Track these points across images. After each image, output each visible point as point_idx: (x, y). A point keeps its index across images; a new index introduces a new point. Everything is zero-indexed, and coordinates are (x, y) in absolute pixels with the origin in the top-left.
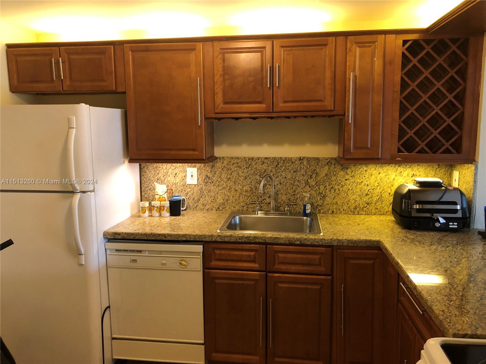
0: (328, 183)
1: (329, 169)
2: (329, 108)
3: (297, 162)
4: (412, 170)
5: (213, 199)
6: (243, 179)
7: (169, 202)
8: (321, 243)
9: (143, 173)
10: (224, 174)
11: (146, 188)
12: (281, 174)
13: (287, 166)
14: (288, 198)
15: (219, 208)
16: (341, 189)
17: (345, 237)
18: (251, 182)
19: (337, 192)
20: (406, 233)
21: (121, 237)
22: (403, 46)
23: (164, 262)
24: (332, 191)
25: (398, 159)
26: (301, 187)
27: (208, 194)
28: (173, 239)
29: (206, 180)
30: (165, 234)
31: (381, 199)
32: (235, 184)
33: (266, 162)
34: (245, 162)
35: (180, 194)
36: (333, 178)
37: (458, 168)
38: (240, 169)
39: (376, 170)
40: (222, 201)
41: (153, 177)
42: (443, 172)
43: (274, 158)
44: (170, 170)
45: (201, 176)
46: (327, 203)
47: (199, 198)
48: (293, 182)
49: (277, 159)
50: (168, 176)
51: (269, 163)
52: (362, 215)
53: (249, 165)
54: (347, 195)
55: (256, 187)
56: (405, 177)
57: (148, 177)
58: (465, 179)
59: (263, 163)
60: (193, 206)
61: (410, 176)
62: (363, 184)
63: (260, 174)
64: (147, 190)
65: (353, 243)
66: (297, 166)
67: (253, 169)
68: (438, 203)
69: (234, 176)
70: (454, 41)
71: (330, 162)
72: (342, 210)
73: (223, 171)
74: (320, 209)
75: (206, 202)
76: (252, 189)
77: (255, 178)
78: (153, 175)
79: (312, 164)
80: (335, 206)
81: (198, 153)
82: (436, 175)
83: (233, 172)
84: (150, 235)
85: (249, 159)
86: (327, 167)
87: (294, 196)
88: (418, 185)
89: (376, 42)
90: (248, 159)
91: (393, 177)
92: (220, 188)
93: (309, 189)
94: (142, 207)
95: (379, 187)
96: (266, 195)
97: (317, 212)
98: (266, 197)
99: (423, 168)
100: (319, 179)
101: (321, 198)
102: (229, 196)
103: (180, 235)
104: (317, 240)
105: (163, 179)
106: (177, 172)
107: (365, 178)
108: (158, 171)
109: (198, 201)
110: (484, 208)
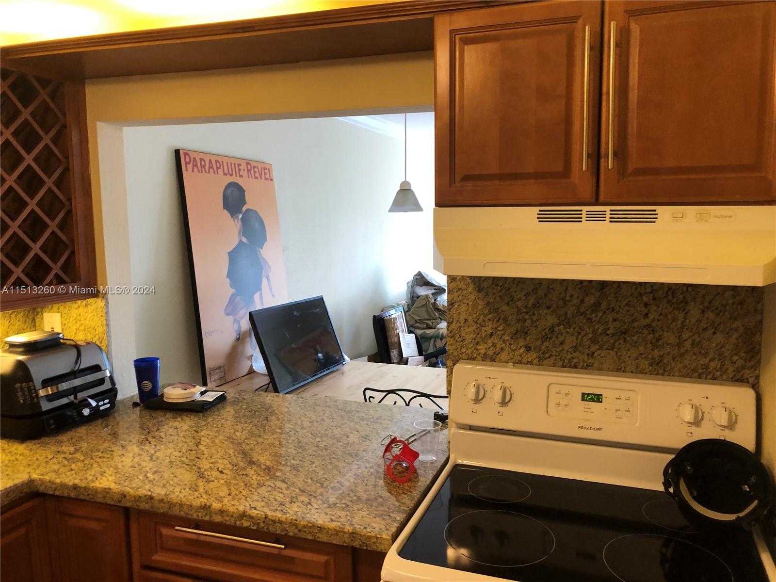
42: (21, 318)
58: (82, 324)
70: (44, 83)
110: (133, 363)
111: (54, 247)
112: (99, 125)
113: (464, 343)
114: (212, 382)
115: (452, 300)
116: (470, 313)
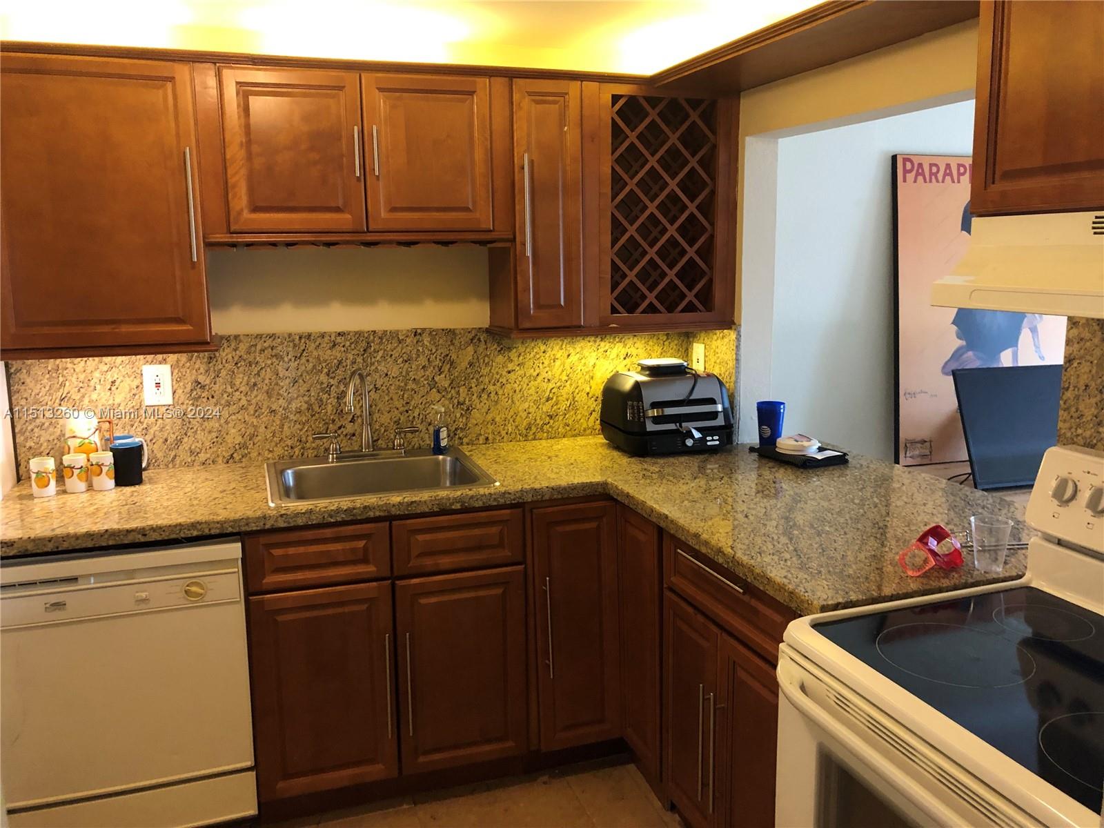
0: (474, 380)
1: (475, 352)
2: (484, 226)
3: (408, 341)
4: (625, 346)
5: (217, 437)
6: (290, 383)
7: (112, 453)
8: (502, 501)
9: (16, 387)
10: (241, 376)
11: (27, 424)
12: (376, 368)
13: (388, 349)
14: (395, 419)
15: (232, 456)
16: (500, 392)
17: (545, 484)
18: (308, 391)
19: (492, 398)
20: (641, 463)
21: (16, 551)
22: (613, 105)
23: (144, 596)
24: (484, 396)
25: (611, 326)
26: (420, 393)
27: (203, 427)
28: (166, 538)
29: (195, 393)
30: (144, 528)
31: (573, 406)
32: (268, 397)
33: (341, 343)
34: (291, 344)
35: (127, 431)
36: (485, 371)
37: (702, 338)
38: (280, 361)
39: (562, 349)
40: (239, 439)
41: (49, 393)
42: (675, 347)
43: (359, 334)
44: (97, 374)
45: (181, 384)
46: (475, 422)
47: (179, 438)
48: (402, 384)
49: (366, 335)
50: (92, 388)
51: (348, 343)
52: (541, 439)
53: (300, 350)
54: (512, 401)
55: (321, 400)
56: (612, 359)
57: (33, 394)
58: (718, 357)
59: (334, 345)
60: (164, 457)
61: (622, 359)
62: (540, 378)
63: (329, 371)
64: (32, 430)
65: (561, 494)
66: (409, 348)
67: (311, 360)
68: (687, 403)
69: (268, 377)
70: (694, 104)
71: (475, 336)
72: (503, 433)
73: (238, 368)
74: (461, 435)
75: (199, 445)
76: (311, 405)
77: (318, 381)
78: (47, 388)
79: (440, 342)
80: (491, 427)
81: (191, 328)
82: (664, 354)
83: (262, 369)
84: (102, 536)
85: (300, 338)
86: (470, 349)
87: (407, 415)
88: (647, 373)
89: (566, 94)
90: (298, 337)
91: (591, 361)
92: (233, 408)
93: (438, 396)
94: (37, 473)
95: (569, 382)
96: (345, 417)
97: (456, 442)
98: (345, 421)
99: (641, 341)
100: (456, 374)
101: (462, 414)
102: (257, 426)
103: (183, 526)
104: (493, 496)
105: (77, 397)
106: (115, 378)
107: (544, 365)
108: (61, 379)
109: (176, 444)
110: (756, 405)
111: (690, 274)
112: (748, 139)
113: (1081, 421)
114: (907, 459)
115: (1071, 354)
116: (1093, 376)
